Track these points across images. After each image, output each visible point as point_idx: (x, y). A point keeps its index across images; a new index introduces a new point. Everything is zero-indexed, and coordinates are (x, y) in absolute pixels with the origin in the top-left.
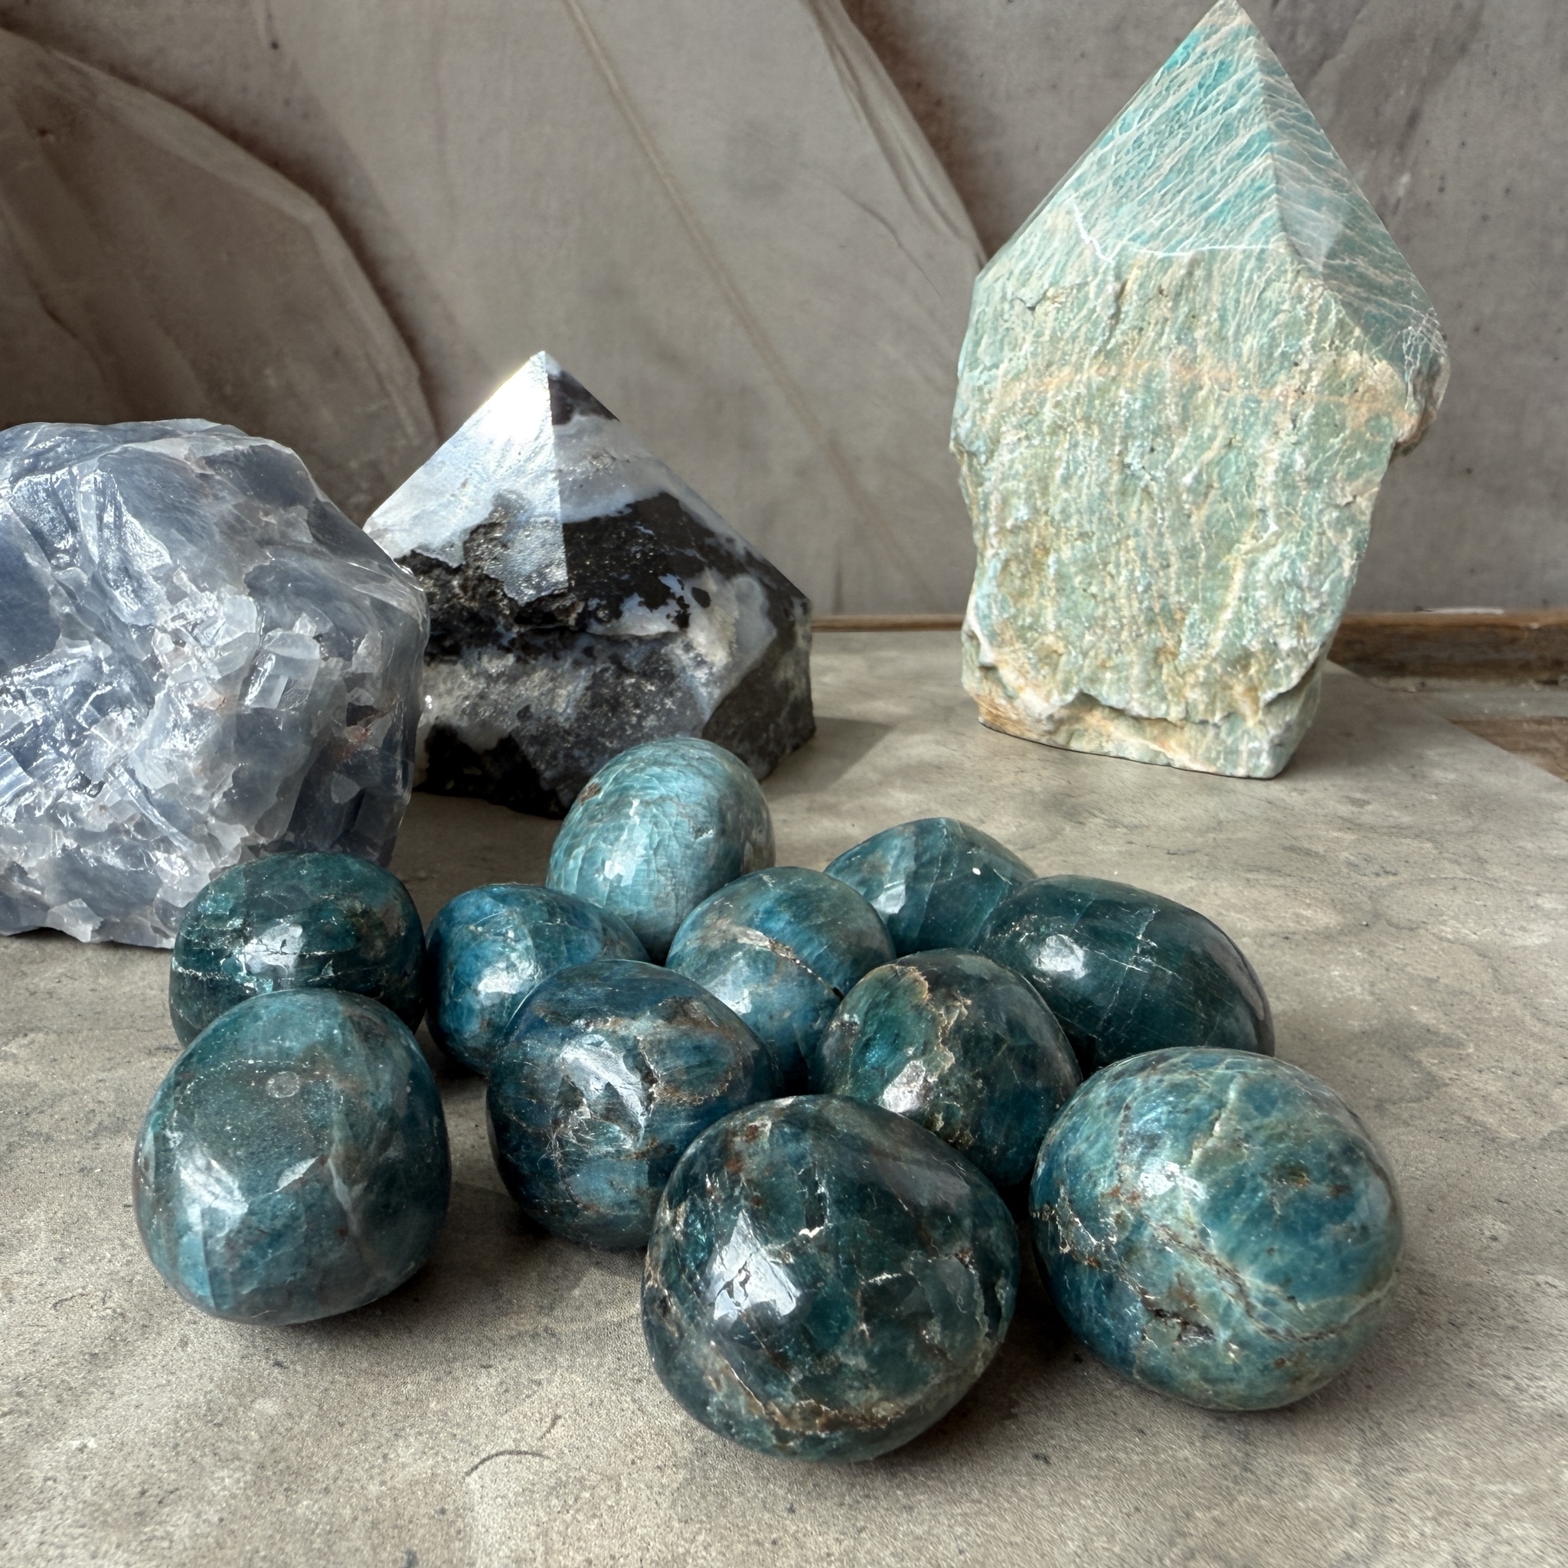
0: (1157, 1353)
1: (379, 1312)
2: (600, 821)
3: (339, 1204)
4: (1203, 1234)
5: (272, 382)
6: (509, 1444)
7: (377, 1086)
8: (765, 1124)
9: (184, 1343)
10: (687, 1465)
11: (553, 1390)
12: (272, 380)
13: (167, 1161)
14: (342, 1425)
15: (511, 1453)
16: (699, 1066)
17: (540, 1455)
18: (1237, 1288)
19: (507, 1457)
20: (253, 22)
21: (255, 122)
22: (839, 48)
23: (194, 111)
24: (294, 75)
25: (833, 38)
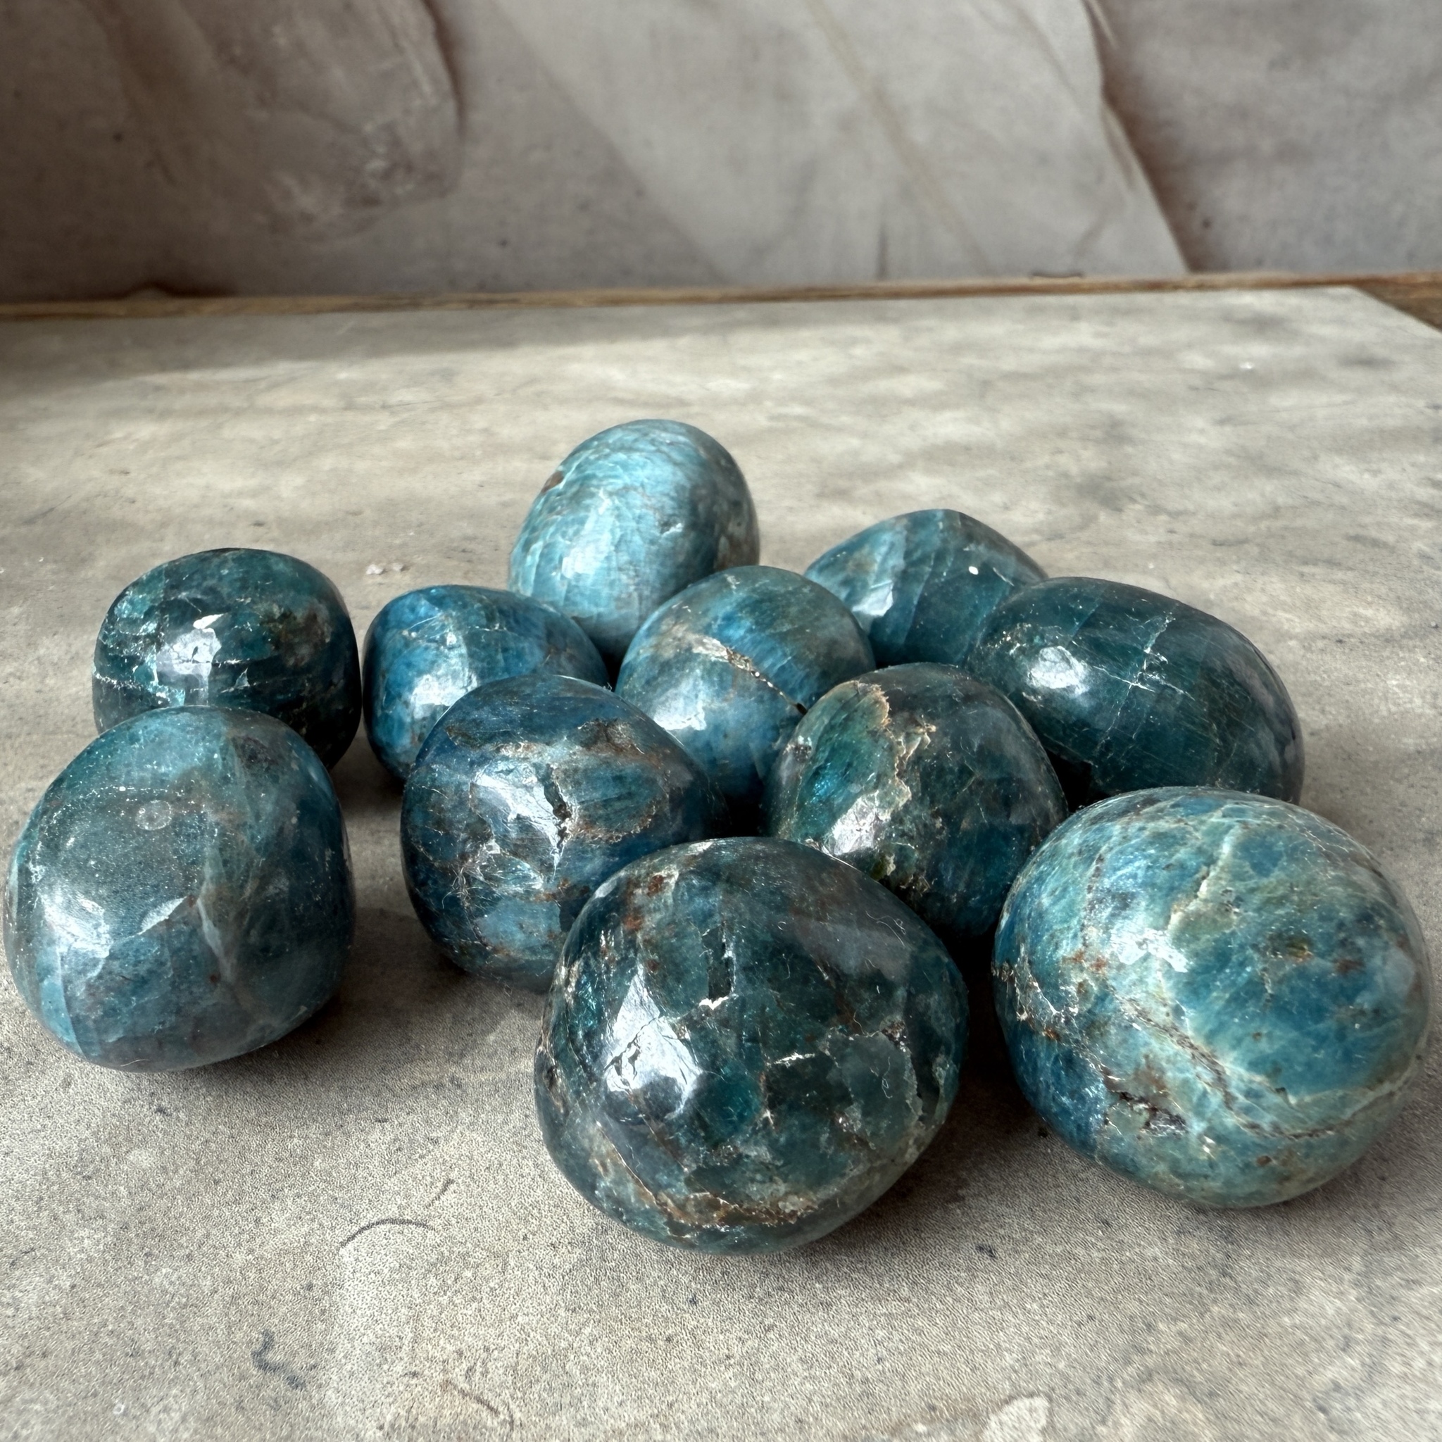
0: (1122, 1140)
1: (276, 1055)
2: (559, 513)
3: (210, 949)
4: (1177, 1012)
5: (282, 41)
6: (393, 1212)
7: (258, 817)
8: (671, 874)
9: (67, 1083)
10: (585, 1243)
11: (449, 1150)
12: (282, 40)
13: (29, 897)
14: (217, 1182)
15: (393, 1221)
16: (619, 799)
17: (424, 1225)
18: (1215, 1076)
19: (389, 1226)
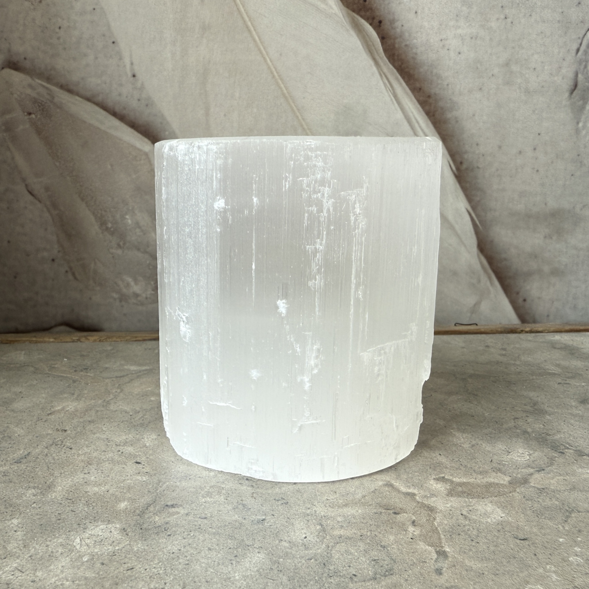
5: (129, 222)
20: (125, 66)
21: (125, 108)
22: (384, 74)
23: (97, 104)
24: (142, 88)
25: (382, 70)
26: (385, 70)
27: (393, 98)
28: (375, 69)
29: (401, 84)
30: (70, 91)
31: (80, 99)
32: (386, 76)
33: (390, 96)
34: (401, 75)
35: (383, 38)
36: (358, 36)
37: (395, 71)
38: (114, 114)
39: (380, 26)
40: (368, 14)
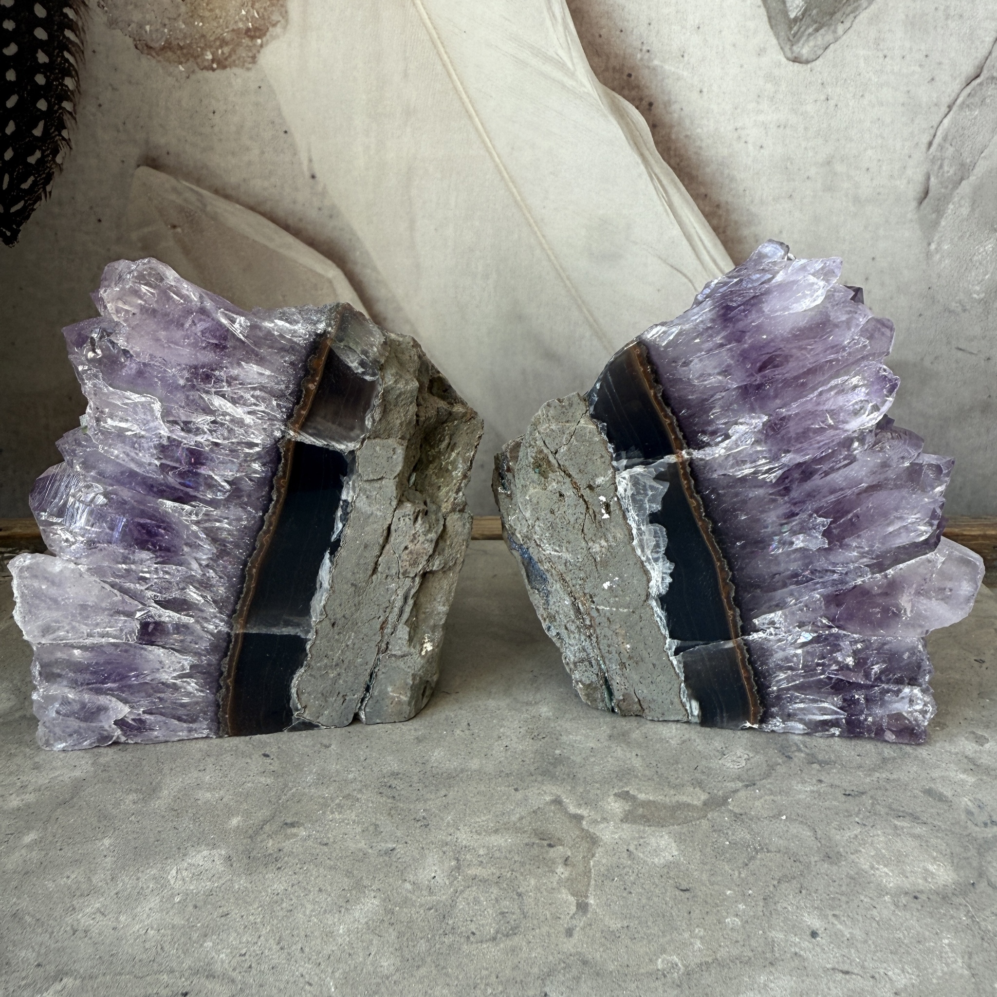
20: (300, 164)
21: (301, 220)
22: (656, 175)
23: (264, 214)
24: (324, 194)
25: (652, 169)
26: (657, 170)
27: (667, 207)
28: (642, 167)
29: (679, 189)
30: (227, 197)
31: (241, 207)
32: (658, 179)
33: (663, 205)
34: (679, 177)
35: (654, 127)
36: (619, 124)
37: (671, 170)
38: (287, 228)
39: (650, 110)
40: (634, 93)
